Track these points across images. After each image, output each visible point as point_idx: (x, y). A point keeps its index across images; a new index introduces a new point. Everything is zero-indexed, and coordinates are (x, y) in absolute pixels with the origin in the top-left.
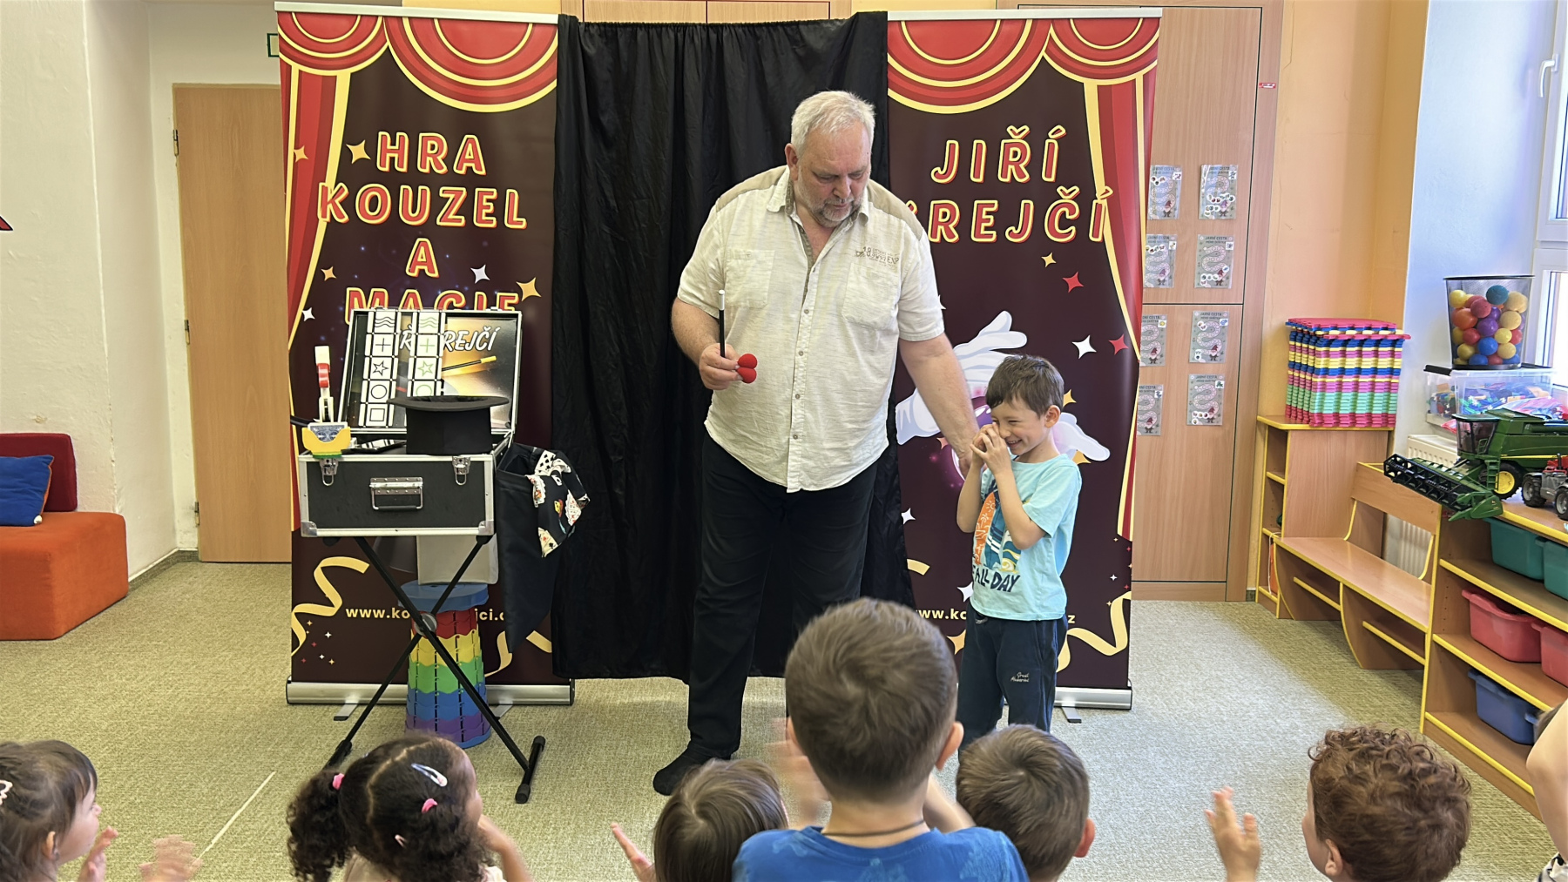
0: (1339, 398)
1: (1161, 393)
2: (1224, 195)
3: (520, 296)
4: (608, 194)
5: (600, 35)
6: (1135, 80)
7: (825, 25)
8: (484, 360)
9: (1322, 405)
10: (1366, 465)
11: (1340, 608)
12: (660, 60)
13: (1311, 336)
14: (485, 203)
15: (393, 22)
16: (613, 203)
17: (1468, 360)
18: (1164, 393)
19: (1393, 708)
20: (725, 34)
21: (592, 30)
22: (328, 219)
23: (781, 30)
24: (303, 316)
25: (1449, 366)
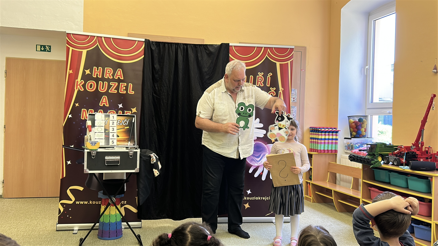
2: (294, 96)
3: (132, 112)
6: (288, 63)
8: (125, 128)
9: (320, 147)
10: (331, 162)
11: (333, 198)
12: (171, 52)
13: (317, 131)
14: (123, 87)
15: (99, 38)
16: (157, 88)
17: (355, 136)
21: (154, 43)
22: (78, 90)
23: (203, 46)
24: (69, 116)
25: (350, 137)
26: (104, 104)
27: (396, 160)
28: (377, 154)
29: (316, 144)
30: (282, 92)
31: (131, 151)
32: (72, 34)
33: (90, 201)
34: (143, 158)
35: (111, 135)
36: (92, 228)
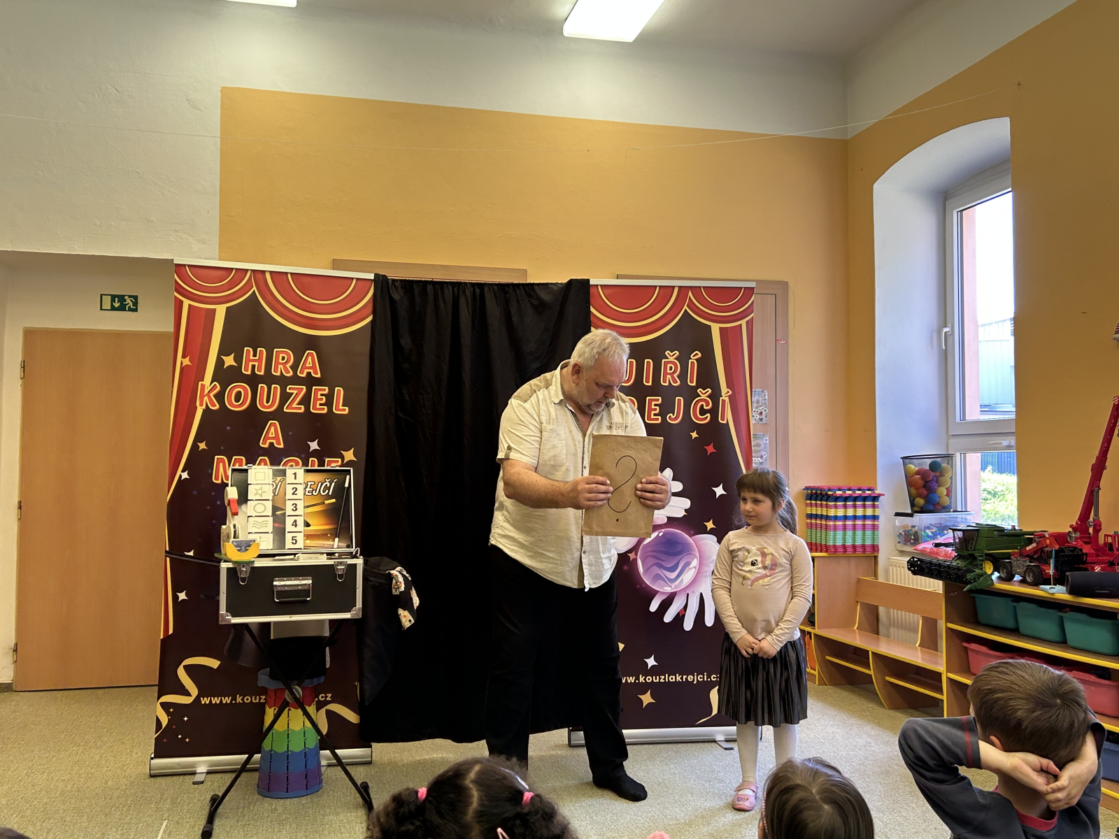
0: (845, 535)
2: (760, 408)
3: (343, 461)
4: (403, 391)
6: (741, 325)
7: (551, 286)
8: (327, 502)
9: (834, 540)
11: (871, 672)
12: (442, 306)
13: (823, 496)
14: (319, 397)
15: (259, 274)
16: (406, 397)
17: (921, 508)
20: (486, 289)
21: (397, 284)
22: (204, 407)
23: (522, 288)
24: (181, 476)
25: (910, 511)
26: (273, 443)
27: (1031, 569)
28: (980, 556)
29: (824, 531)
30: (727, 400)
31: (341, 563)
32: (189, 266)
33: (238, 696)
34: (371, 581)
35: (289, 521)
36: (244, 768)
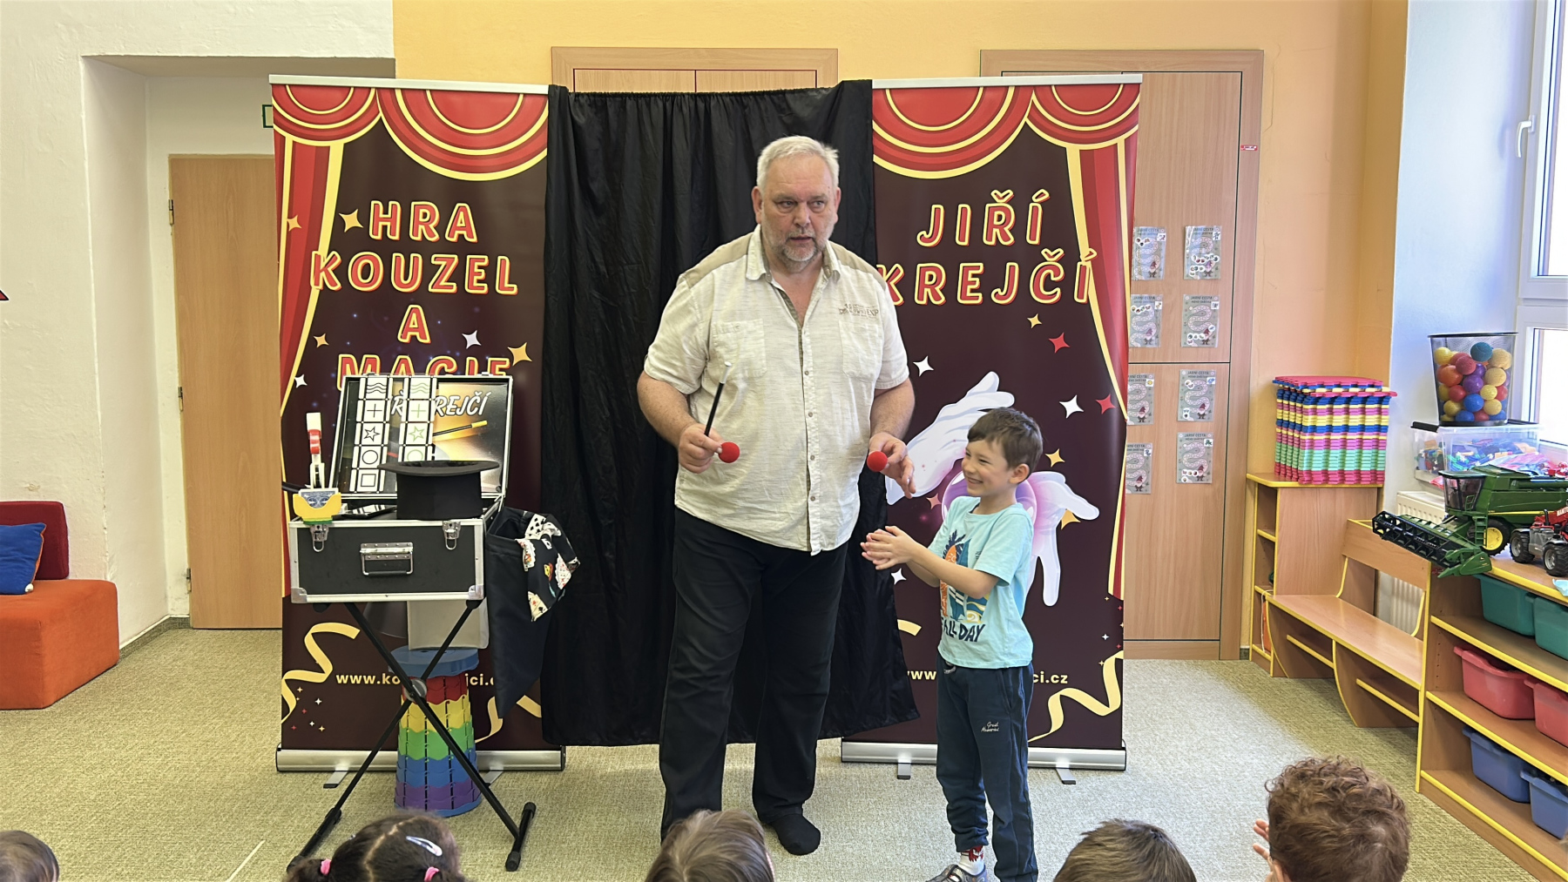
0: (1327, 455)
1: (1150, 451)
2: (1209, 256)
3: (511, 361)
4: (597, 260)
5: (589, 105)
6: (1116, 144)
7: (811, 94)
8: (474, 425)
9: (1310, 462)
10: (1356, 522)
11: (1333, 665)
12: (649, 130)
13: (1298, 394)
14: (476, 270)
15: (386, 94)
16: (603, 269)
17: (1454, 417)
18: (1153, 451)
19: (1388, 766)
20: (713, 103)
21: (582, 100)
22: (321, 287)
23: (767, 99)
24: (295, 382)
25: (1435, 422)
26: (415, 336)
27: (1553, 549)
29: (1296, 449)
30: (1089, 265)
31: (451, 525)
32: (290, 85)
33: (384, 675)
